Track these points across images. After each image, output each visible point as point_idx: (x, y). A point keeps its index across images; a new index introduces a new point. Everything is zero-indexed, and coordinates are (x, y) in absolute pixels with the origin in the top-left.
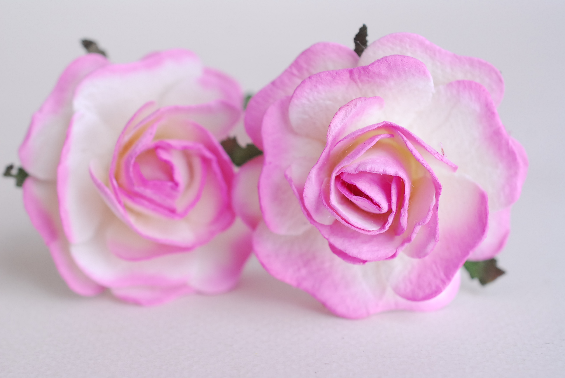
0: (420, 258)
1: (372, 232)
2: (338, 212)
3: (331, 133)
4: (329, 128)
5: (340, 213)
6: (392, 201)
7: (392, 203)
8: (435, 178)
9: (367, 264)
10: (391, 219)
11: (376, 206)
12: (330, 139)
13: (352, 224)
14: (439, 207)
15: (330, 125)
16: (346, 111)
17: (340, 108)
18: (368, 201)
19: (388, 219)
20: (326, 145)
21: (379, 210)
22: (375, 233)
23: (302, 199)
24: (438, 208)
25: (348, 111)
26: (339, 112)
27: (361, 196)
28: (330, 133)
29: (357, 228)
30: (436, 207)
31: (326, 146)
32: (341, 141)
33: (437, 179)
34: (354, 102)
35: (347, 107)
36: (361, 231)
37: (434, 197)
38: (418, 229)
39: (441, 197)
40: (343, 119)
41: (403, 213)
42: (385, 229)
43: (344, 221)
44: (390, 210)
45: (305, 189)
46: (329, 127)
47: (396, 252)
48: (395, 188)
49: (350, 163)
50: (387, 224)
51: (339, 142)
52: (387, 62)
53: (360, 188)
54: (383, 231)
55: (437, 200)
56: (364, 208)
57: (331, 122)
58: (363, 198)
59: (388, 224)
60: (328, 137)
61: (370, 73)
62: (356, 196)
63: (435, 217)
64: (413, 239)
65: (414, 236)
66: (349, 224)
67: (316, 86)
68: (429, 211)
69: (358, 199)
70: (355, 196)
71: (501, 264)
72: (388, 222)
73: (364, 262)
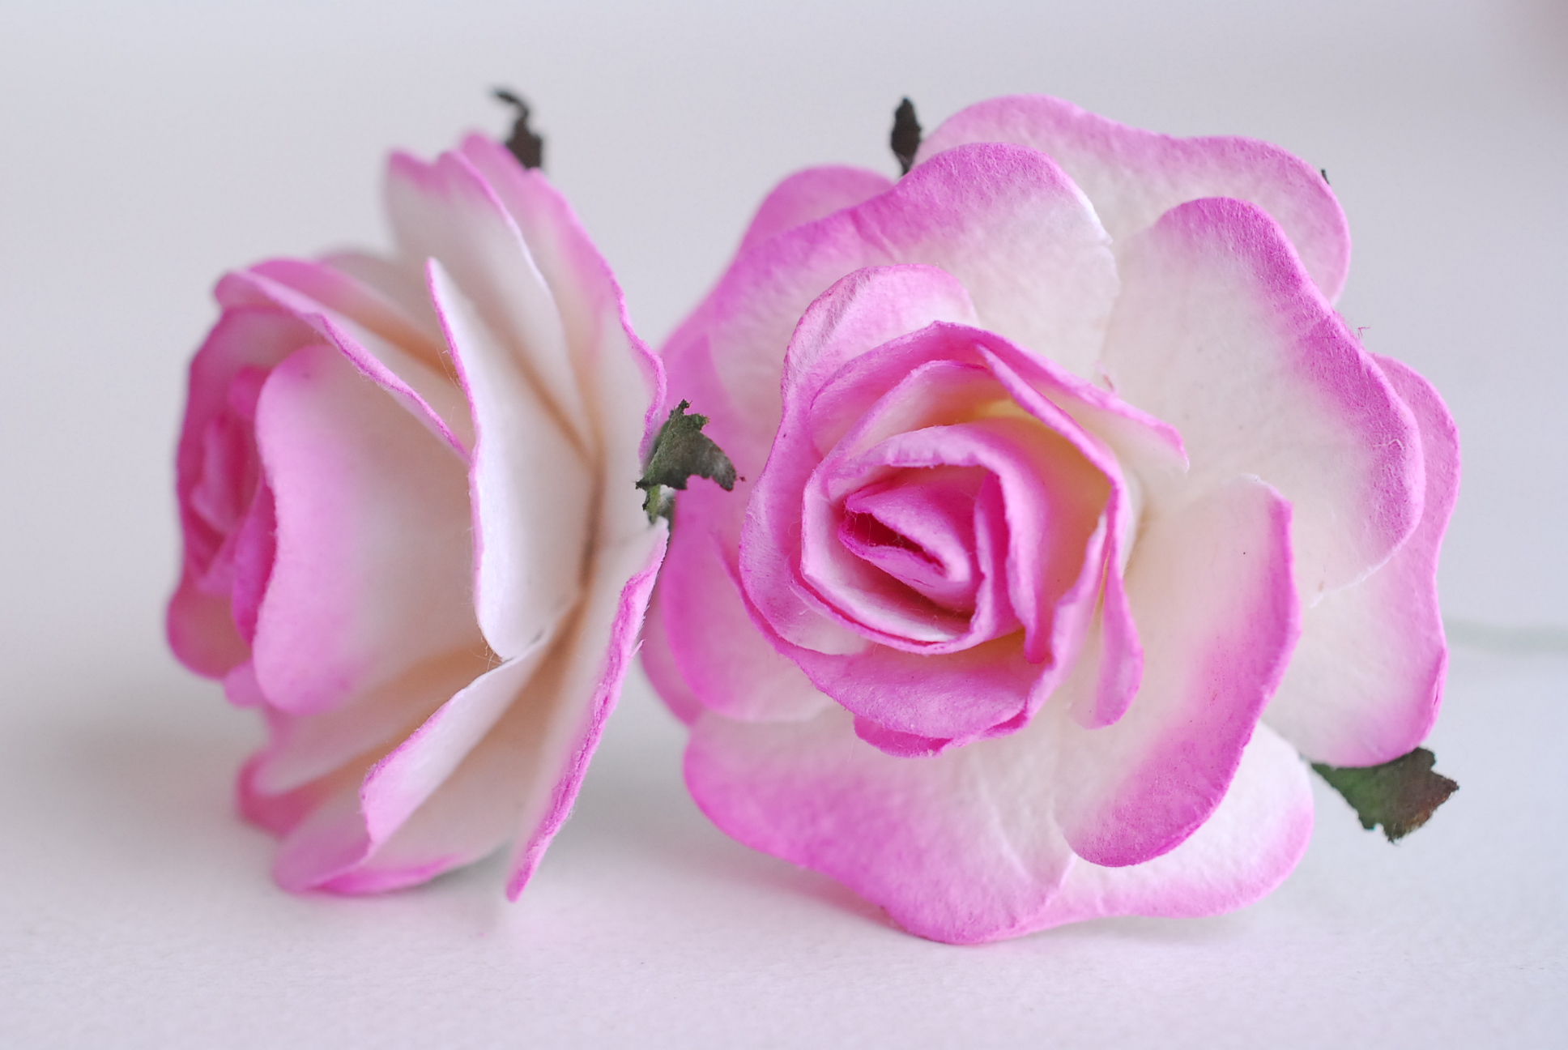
1: (934, 646)
2: (821, 593)
4: (785, 364)
5: (826, 596)
6: (978, 547)
7: (978, 553)
11: (929, 562)
12: (789, 393)
13: (863, 622)
15: (787, 357)
16: (829, 310)
17: (811, 305)
21: (943, 580)
22: (942, 649)
25: (833, 310)
26: (806, 317)
27: (890, 545)
29: (880, 632)
31: (784, 417)
32: (818, 393)
35: (830, 299)
36: (895, 644)
40: (823, 336)
42: (973, 638)
43: (840, 616)
44: (977, 576)
45: (741, 550)
47: (1025, 706)
51: (815, 397)
52: (941, 165)
53: (883, 518)
54: (969, 644)
56: (916, 582)
57: (789, 348)
58: (896, 549)
60: (785, 391)
61: (905, 208)
62: (877, 545)
66: (855, 624)
67: (768, 274)
69: (885, 554)
70: (874, 548)
73: (937, 744)
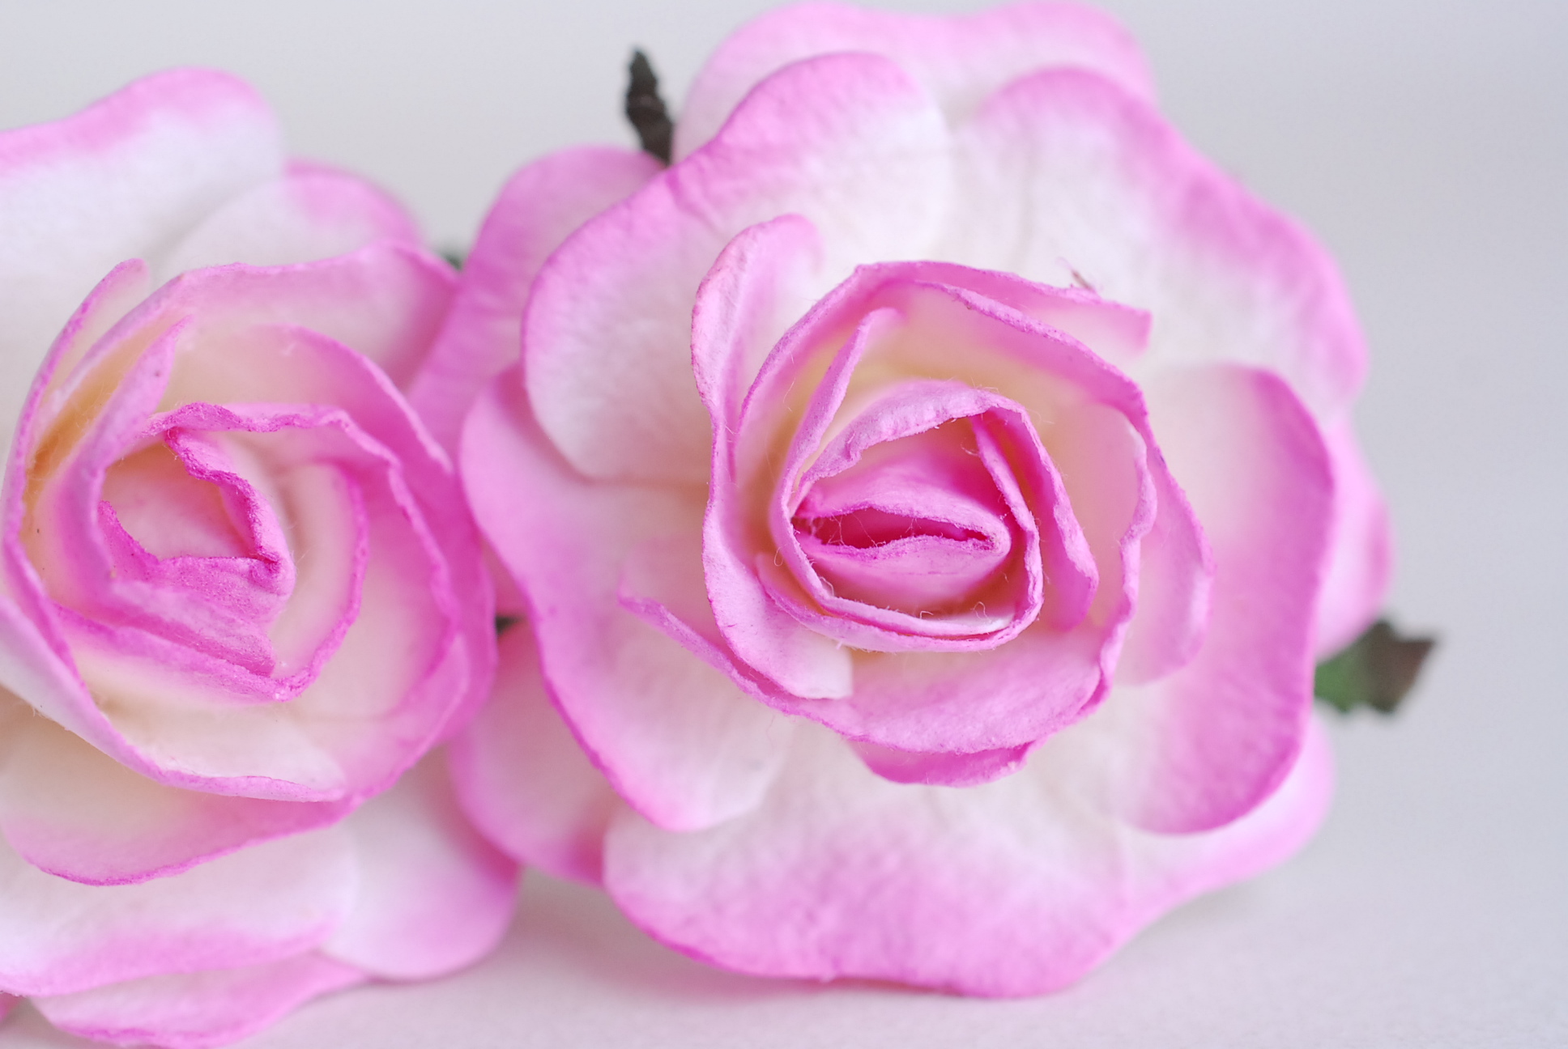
0: (1182, 662)
1: (998, 635)
3: (707, 379)
4: (696, 367)
6: (1009, 503)
7: (1013, 509)
8: (1105, 368)
9: (1030, 755)
10: (1034, 563)
11: (969, 541)
12: (716, 400)
14: (1165, 454)
15: (693, 358)
16: (720, 288)
17: (700, 288)
18: (936, 540)
19: (1028, 569)
20: (713, 427)
21: (986, 548)
22: (1007, 635)
23: (720, 644)
24: (1162, 460)
25: (726, 287)
26: (700, 304)
28: (709, 382)
30: (1157, 459)
31: (716, 430)
32: (752, 388)
33: (1112, 370)
34: (733, 252)
35: (719, 277)
37: (1132, 430)
38: (1134, 552)
39: (1153, 421)
40: (724, 321)
41: (1065, 522)
42: (1034, 605)
43: (895, 634)
44: (1019, 536)
45: (713, 603)
46: (693, 363)
47: (1102, 674)
48: (997, 459)
49: (818, 441)
50: (1031, 586)
51: (750, 393)
53: (891, 507)
54: (1032, 615)
55: (1147, 435)
57: (692, 347)
58: (913, 538)
59: (1035, 584)
60: (708, 397)
62: (888, 542)
63: (1169, 489)
64: (1135, 597)
65: (1134, 584)
66: (915, 637)
68: (1140, 477)
69: (900, 549)
70: (885, 546)
71: (1410, 620)
72: (1031, 579)
73: (1018, 753)
